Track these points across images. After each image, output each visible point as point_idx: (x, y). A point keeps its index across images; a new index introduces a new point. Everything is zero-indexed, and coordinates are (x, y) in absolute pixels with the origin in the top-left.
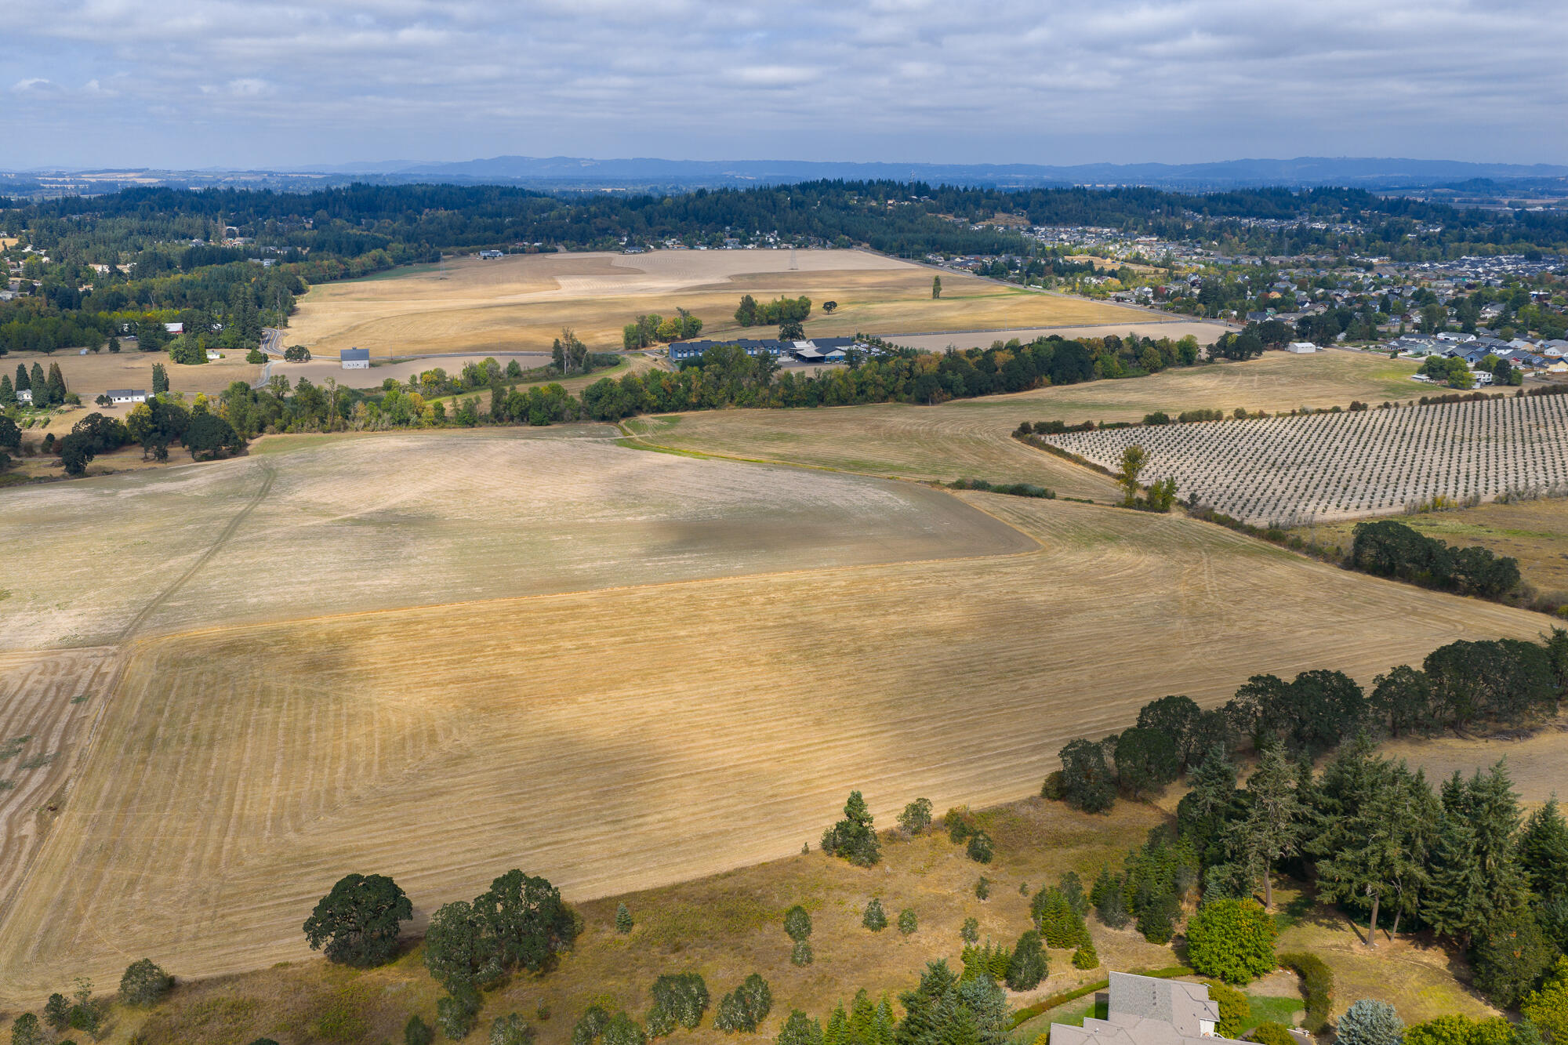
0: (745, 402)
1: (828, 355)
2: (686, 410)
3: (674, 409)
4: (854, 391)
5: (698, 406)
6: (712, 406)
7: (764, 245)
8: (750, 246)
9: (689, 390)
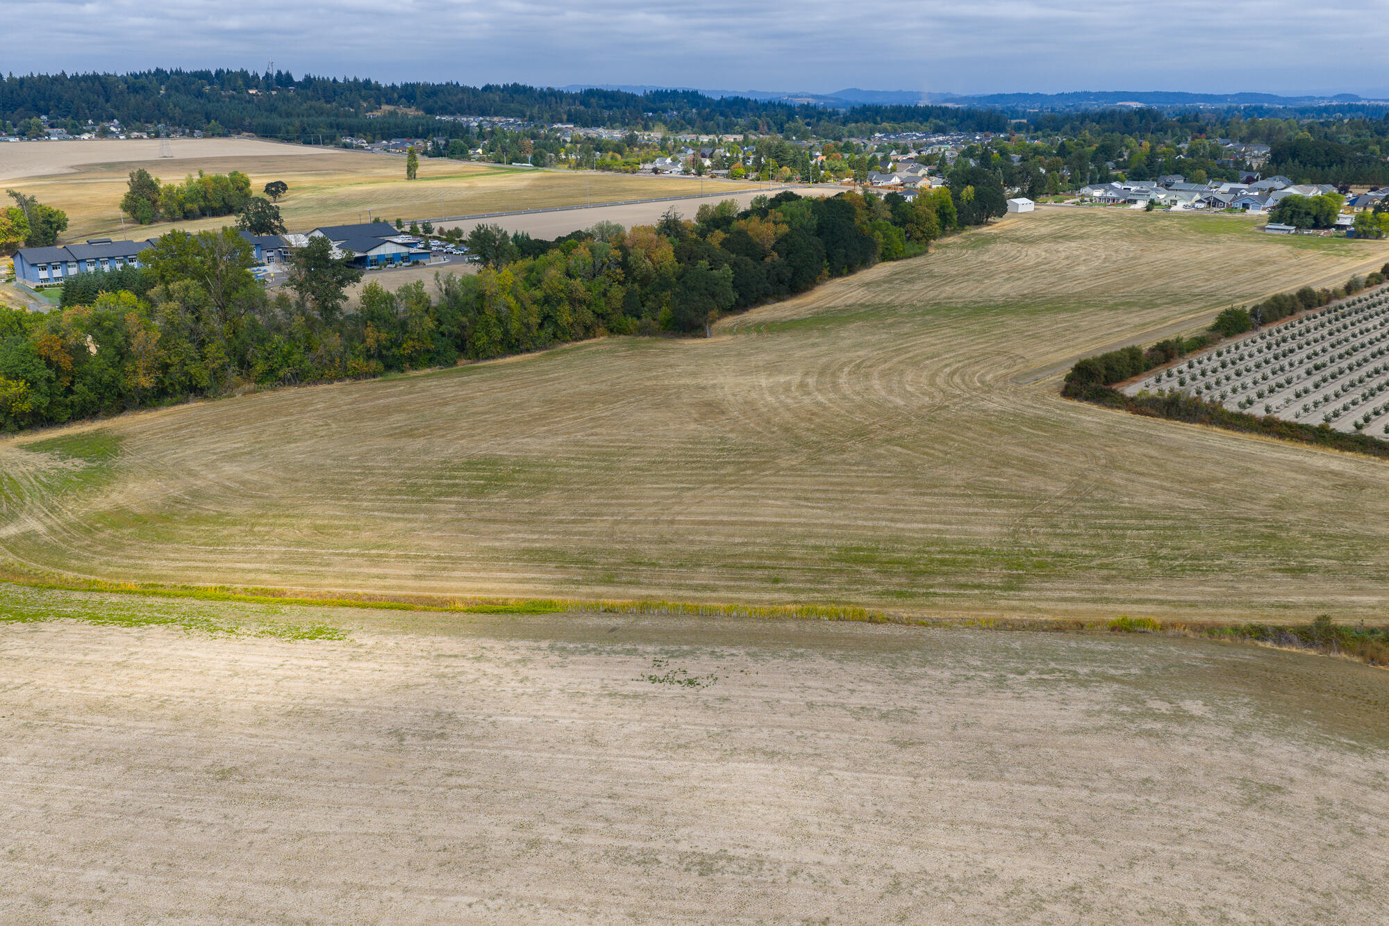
0: (284, 372)
1: (373, 253)
2: (122, 410)
3: (84, 413)
4: (535, 320)
5: (158, 396)
6: (194, 390)
7: (105, 134)
8: (86, 136)
9: (123, 354)
